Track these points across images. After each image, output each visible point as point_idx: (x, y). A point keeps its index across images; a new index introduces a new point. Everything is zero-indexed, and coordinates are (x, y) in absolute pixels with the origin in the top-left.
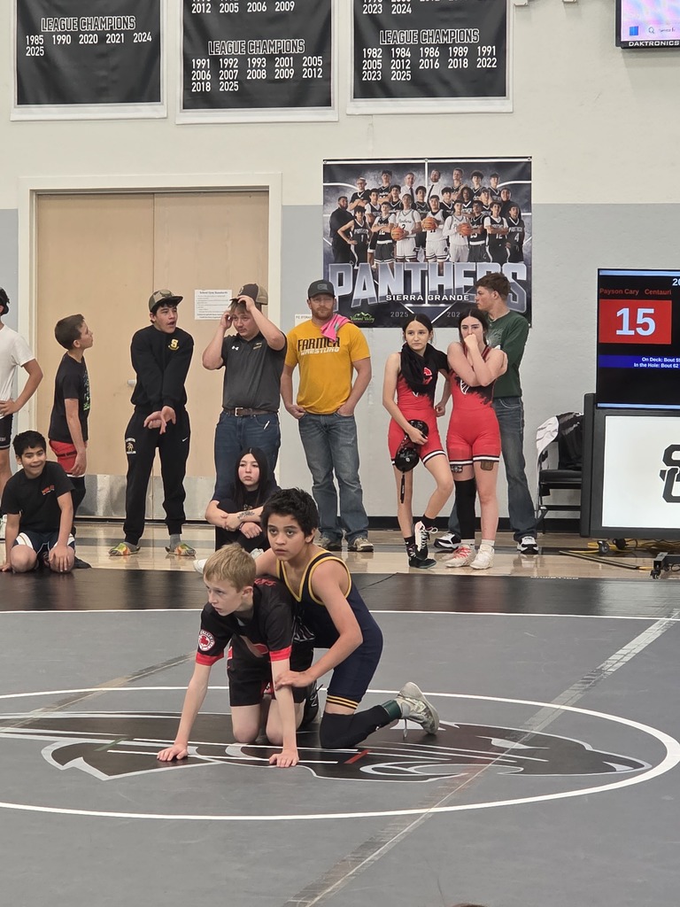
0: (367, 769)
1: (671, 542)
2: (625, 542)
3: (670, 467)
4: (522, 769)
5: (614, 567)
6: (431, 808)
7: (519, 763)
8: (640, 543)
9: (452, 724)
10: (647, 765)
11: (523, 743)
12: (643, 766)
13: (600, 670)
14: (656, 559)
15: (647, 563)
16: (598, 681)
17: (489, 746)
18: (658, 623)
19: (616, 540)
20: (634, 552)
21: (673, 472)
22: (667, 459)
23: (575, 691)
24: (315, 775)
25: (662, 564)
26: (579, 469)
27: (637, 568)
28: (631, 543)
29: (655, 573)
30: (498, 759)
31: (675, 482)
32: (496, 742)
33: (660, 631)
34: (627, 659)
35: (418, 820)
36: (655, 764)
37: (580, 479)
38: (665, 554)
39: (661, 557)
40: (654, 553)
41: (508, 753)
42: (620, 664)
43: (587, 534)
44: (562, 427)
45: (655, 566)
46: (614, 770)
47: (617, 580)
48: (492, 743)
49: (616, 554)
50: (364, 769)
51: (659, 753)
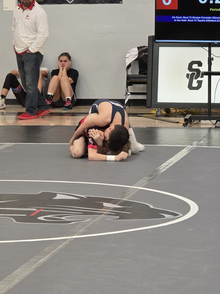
0: (41, 218)
1: (193, 110)
2: (170, 110)
3: (191, 72)
4: (118, 217)
5: (166, 122)
6: (73, 236)
7: (117, 214)
8: (178, 111)
9: (84, 196)
10: (180, 215)
11: (119, 205)
12: (178, 215)
13: (158, 170)
14: (185, 118)
15: (182, 120)
16: (156, 175)
17: (102, 207)
18: (186, 148)
19: (165, 109)
20: (175, 115)
21: (192, 75)
22: (190, 68)
23: (144, 180)
24: (15, 221)
25: (189, 120)
26: (146, 74)
27: (178, 122)
28: (173, 110)
29: (185, 125)
30: (106, 213)
31: (194, 80)
32: (105, 204)
33: (187, 152)
34: (171, 165)
35: (66, 242)
36: (184, 214)
37: (146, 79)
38: (190, 115)
39: (188, 117)
40: (184, 115)
41: (112, 210)
42: (168, 167)
43: (150, 106)
44: (140, 53)
45: (185, 121)
46: (164, 217)
47: (166, 128)
48: (104, 205)
49: (166, 116)
50: (39, 218)
51: (187, 208)
